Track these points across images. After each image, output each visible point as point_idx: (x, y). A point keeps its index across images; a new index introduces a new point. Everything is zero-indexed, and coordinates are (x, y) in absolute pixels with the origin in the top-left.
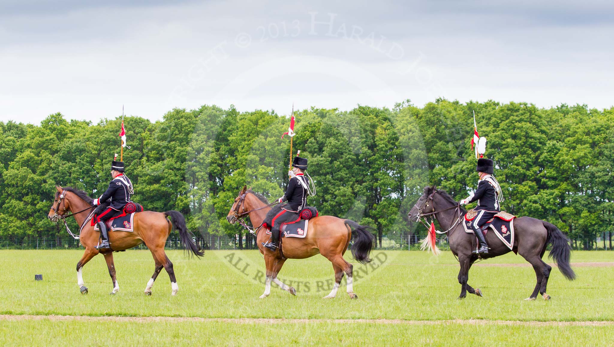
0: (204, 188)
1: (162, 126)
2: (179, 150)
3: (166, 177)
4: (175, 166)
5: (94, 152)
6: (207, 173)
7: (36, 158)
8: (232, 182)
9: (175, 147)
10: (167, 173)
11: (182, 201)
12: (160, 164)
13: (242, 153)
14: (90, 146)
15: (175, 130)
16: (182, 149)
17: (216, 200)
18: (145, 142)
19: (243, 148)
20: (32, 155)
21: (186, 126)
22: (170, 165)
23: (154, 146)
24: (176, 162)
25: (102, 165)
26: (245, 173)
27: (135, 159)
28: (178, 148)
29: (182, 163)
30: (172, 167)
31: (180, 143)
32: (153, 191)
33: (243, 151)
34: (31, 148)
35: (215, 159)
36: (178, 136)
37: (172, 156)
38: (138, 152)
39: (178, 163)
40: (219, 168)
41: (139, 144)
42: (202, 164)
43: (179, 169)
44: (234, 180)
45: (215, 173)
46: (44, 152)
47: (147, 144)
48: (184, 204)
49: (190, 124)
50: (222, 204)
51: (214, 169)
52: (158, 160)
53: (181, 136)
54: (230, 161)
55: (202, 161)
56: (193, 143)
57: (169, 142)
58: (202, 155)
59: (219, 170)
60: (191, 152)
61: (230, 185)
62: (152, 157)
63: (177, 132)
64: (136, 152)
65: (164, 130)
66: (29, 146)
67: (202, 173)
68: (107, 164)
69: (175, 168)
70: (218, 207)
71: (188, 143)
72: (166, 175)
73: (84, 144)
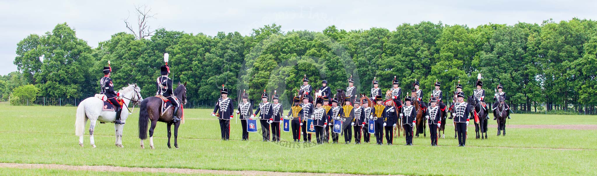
0: (419, 73)
1: (395, 34)
2: (404, 49)
3: (396, 66)
4: (402, 59)
5: (353, 50)
6: (422, 64)
7: (318, 53)
8: (436, 70)
9: (402, 47)
10: (396, 63)
11: (405, 81)
12: (392, 58)
13: (443, 51)
14: (351, 46)
16: (406, 48)
17: (426, 81)
18: (384, 44)
19: (444, 48)
20: (316, 51)
21: (409, 34)
22: (399, 58)
23: (390, 46)
24: (403, 57)
25: (357, 58)
26: (444, 64)
27: (377, 54)
28: (404, 48)
29: (406, 57)
30: (400, 60)
31: (406, 45)
32: (387, 74)
34: (315, 47)
35: (427, 55)
36: (405, 40)
37: (400, 53)
38: (380, 50)
40: (429, 61)
41: (381, 45)
42: (418, 58)
43: (404, 61)
44: (437, 68)
45: (426, 64)
46: (323, 50)
47: (385, 45)
49: (412, 33)
50: (429, 83)
51: (426, 61)
52: (391, 55)
53: (406, 40)
54: (436, 57)
55: (418, 56)
56: (414, 45)
57: (399, 44)
58: (418, 52)
59: (429, 62)
60: (412, 50)
61: (435, 72)
62: (388, 53)
63: (403, 38)
64: (379, 50)
65: (396, 36)
66: (314, 46)
67: (419, 64)
68: (360, 57)
69: (402, 60)
71: (410, 45)
73: (346, 45)
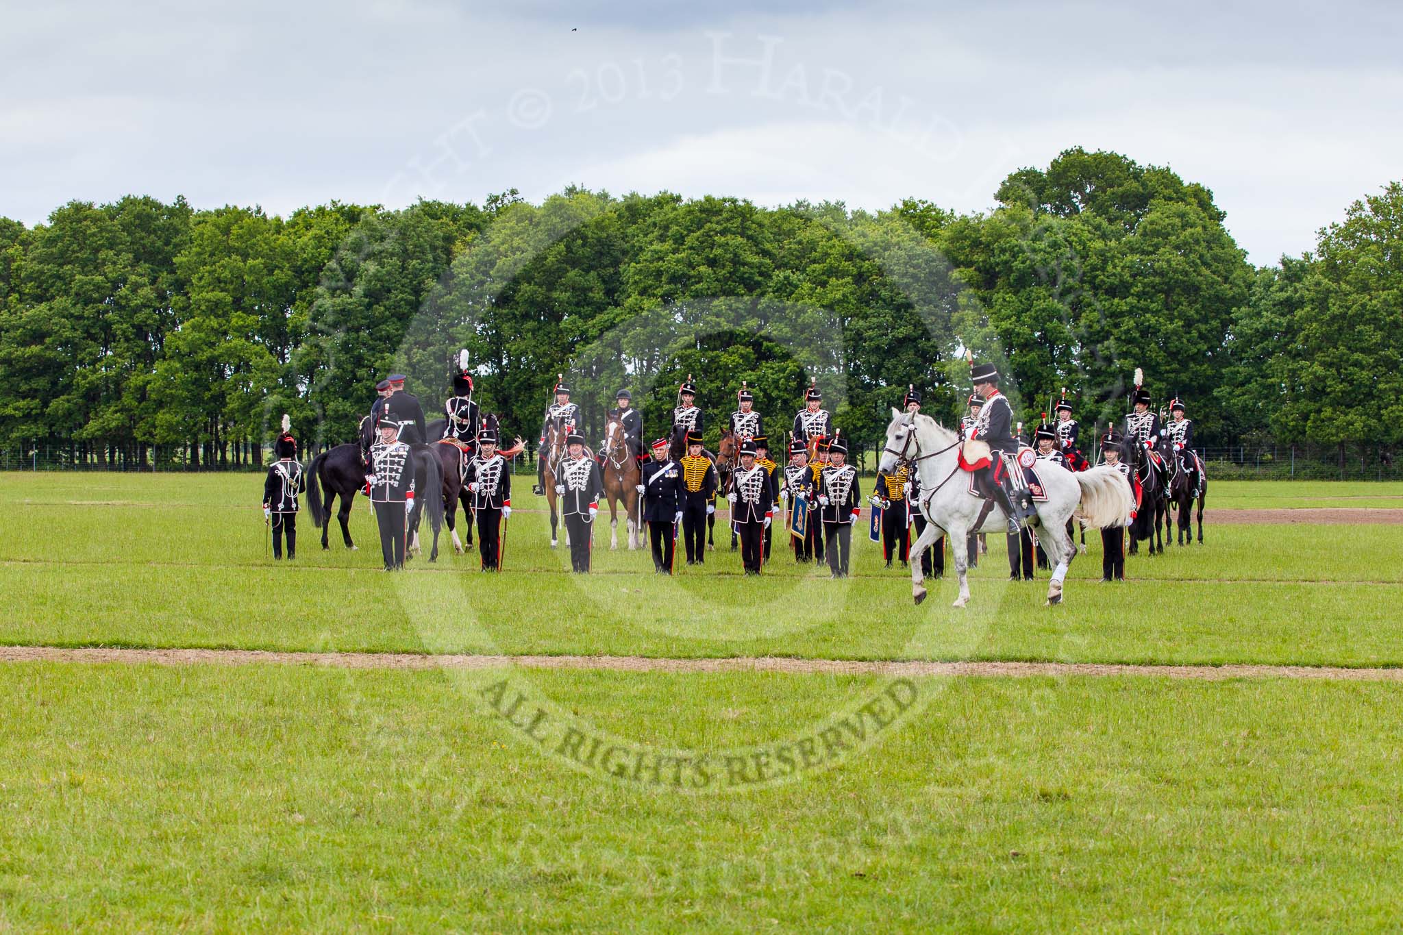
0: (127, 354)
1: (48, 235)
2: (80, 281)
3: (56, 333)
4: (73, 311)
6: (133, 326)
8: (179, 342)
9: (72, 275)
10: (56, 324)
11: (85, 377)
12: (43, 307)
13: (199, 287)
15: (71, 245)
16: (85, 278)
18: (14, 266)
19: (200, 279)
21: (94, 235)
22: (63, 309)
23: (32, 272)
24: (74, 305)
26: (205, 325)
29: (86, 305)
30: (66, 313)
31: (83, 268)
32: (29, 358)
33: (203, 282)
35: (150, 300)
36: (79, 255)
37: (67, 293)
39: (79, 306)
40: (156, 316)
42: (122, 308)
43: (79, 318)
44: (184, 340)
45: (147, 325)
47: (19, 268)
48: (89, 383)
49: (100, 232)
50: (160, 383)
51: (147, 319)
52: (39, 299)
53: (84, 255)
54: (176, 303)
55: (123, 302)
56: (108, 268)
57: (61, 265)
58: (123, 291)
59: (155, 320)
60: (103, 284)
61: (177, 348)
62: (29, 294)
63: (75, 247)
65: (51, 242)
67: (125, 326)
69: (72, 315)
70: (154, 390)
71: (96, 268)
72: (56, 328)
